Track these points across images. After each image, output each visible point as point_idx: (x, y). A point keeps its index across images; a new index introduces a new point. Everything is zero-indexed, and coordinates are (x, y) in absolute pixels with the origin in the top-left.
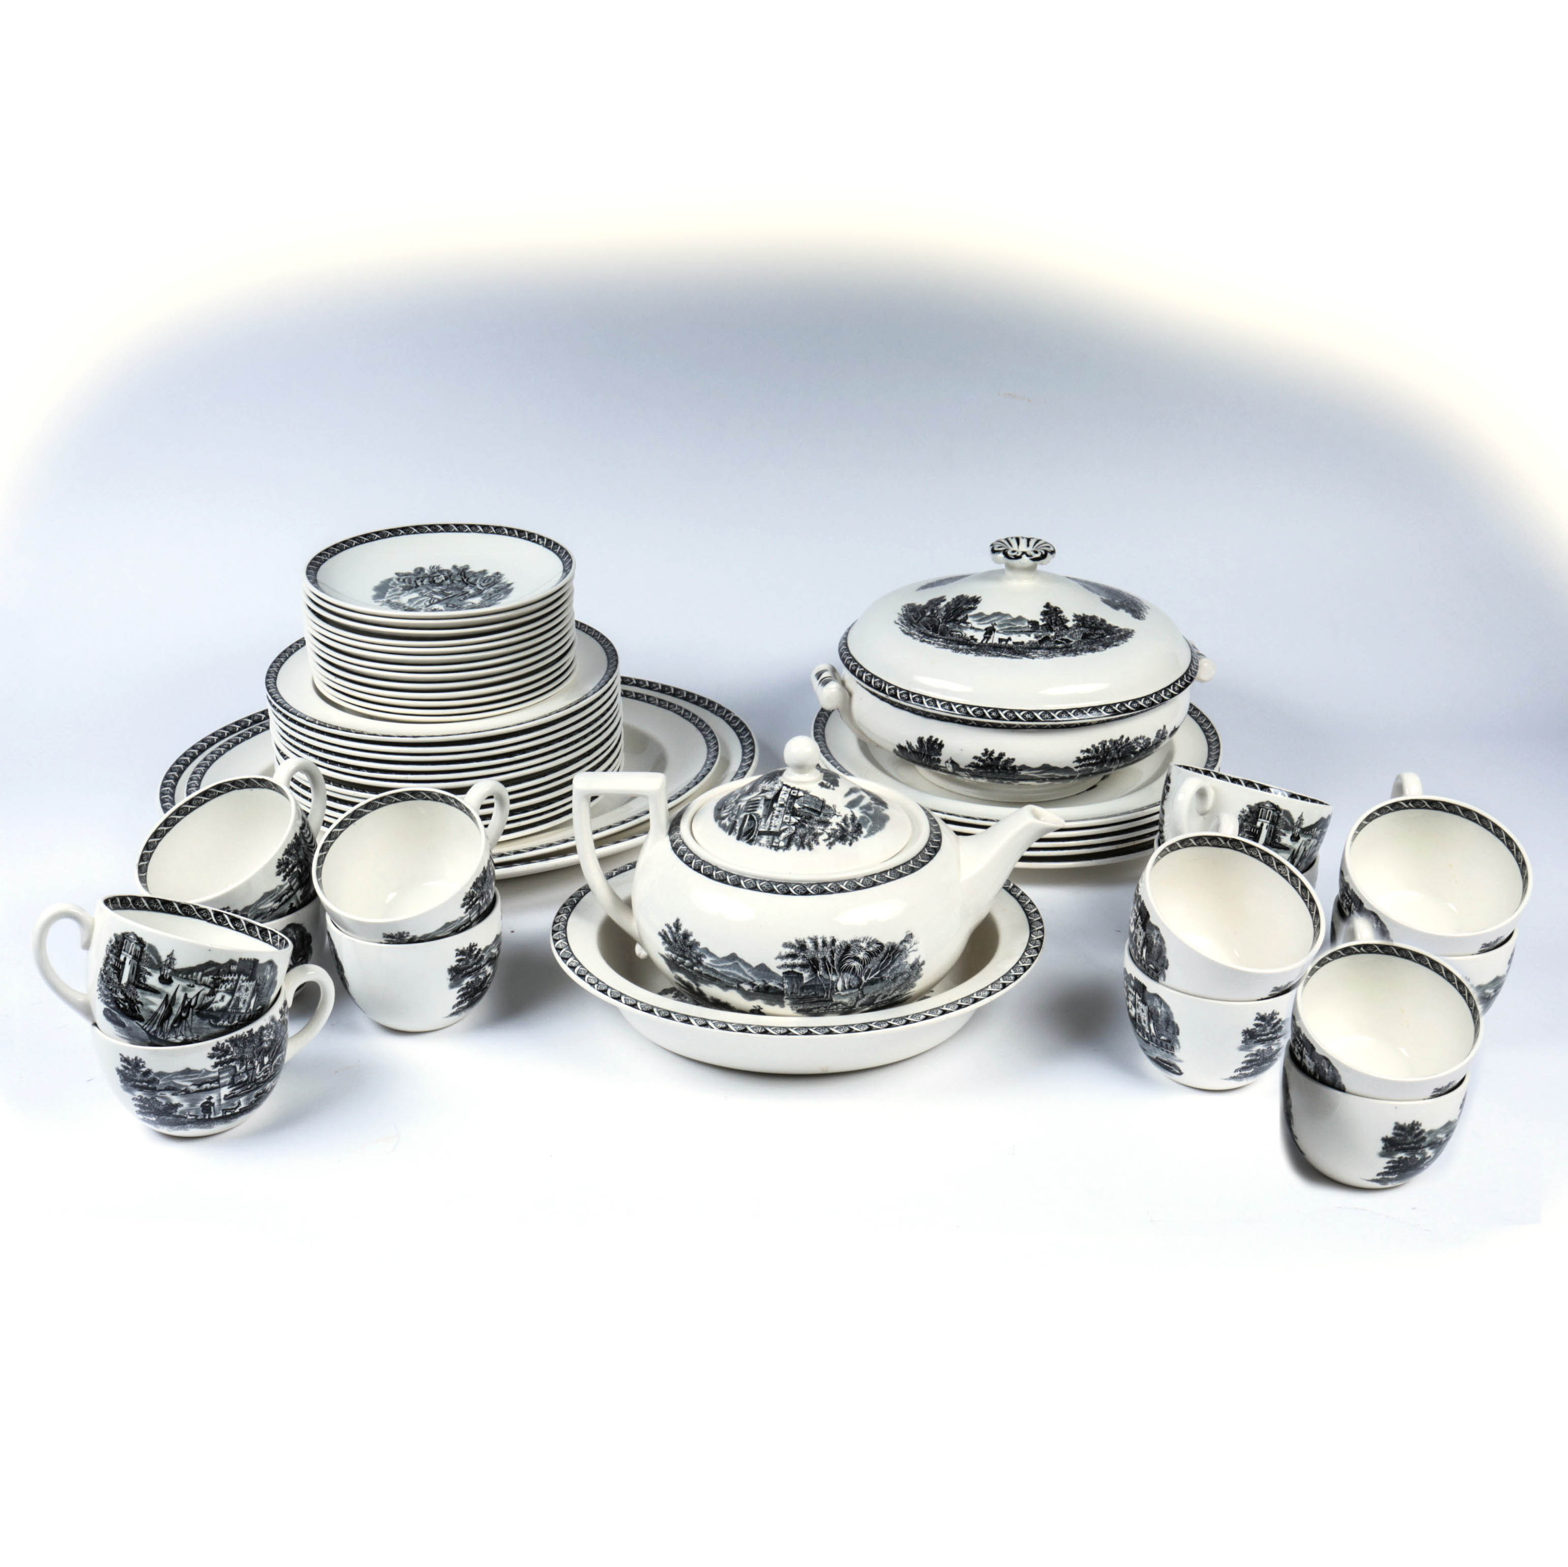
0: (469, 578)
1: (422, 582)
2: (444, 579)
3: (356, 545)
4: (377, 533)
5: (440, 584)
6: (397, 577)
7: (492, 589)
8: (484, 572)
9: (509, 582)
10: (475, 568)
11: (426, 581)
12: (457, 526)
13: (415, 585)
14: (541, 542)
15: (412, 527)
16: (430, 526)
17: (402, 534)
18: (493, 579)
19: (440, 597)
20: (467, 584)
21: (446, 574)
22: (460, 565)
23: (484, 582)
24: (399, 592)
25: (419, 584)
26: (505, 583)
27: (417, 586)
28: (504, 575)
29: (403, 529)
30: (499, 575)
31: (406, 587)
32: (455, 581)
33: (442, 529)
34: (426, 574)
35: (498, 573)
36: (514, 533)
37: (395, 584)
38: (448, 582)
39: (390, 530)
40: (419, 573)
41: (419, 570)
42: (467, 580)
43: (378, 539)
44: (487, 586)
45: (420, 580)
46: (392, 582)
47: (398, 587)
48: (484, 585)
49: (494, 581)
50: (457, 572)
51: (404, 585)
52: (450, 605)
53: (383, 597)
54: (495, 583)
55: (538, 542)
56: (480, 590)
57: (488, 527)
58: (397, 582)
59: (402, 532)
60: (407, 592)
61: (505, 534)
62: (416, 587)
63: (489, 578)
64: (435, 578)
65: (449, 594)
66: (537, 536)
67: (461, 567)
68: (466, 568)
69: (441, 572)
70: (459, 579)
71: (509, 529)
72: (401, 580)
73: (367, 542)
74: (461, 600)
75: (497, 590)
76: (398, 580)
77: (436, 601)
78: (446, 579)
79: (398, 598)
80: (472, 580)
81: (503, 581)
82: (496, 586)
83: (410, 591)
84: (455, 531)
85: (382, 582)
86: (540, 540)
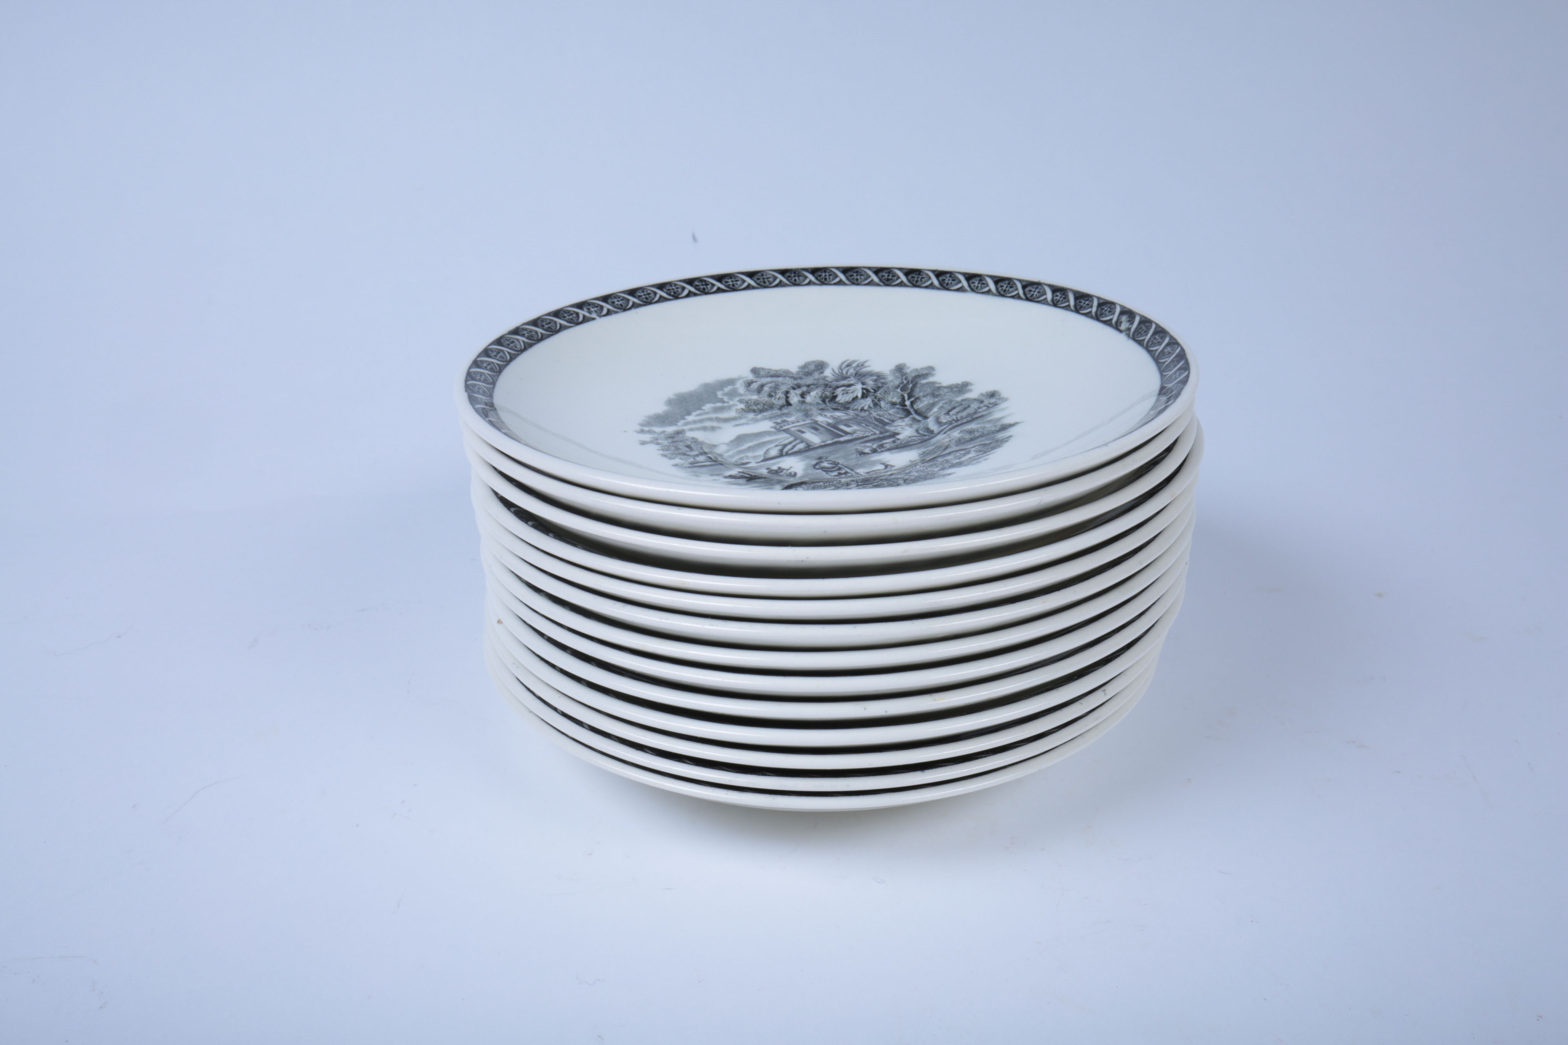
0: (918, 398)
1: (803, 395)
2: (860, 395)
3: (689, 295)
4: (751, 275)
5: (845, 407)
6: (751, 377)
7: (956, 434)
8: (963, 387)
9: (1007, 421)
10: (944, 377)
11: (813, 397)
12: (939, 274)
13: (782, 402)
14: (1123, 326)
15: (837, 268)
16: (878, 271)
17: (810, 283)
18: (975, 406)
19: (815, 439)
20: (908, 413)
21: (870, 383)
22: (914, 364)
23: (948, 413)
24: (732, 414)
25: (795, 398)
26: (1000, 419)
27: (788, 404)
28: (1005, 400)
29: (814, 271)
30: (993, 400)
31: (756, 403)
32: (882, 404)
33: (903, 278)
34: (824, 378)
35: (992, 395)
36: (1066, 298)
37: (733, 394)
38: (868, 402)
39: (783, 272)
40: (809, 374)
41: (812, 367)
42: (912, 403)
43: (749, 287)
44: (950, 423)
45: (799, 391)
46: (728, 389)
47: (735, 401)
48: (944, 419)
49: (976, 412)
50: (897, 382)
51: (755, 397)
52: (825, 464)
53: (673, 423)
54: (973, 418)
55: (1117, 327)
56: (932, 432)
57: (1009, 281)
58: (742, 390)
59: (811, 277)
60: (751, 415)
61: (1045, 302)
62: (781, 408)
63: (965, 405)
64: (839, 391)
65: (847, 433)
66: (1118, 310)
67: (916, 370)
68: (929, 371)
69: (860, 376)
70: (895, 400)
71: (1055, 290)
72: (755, 386)
73: (719, 290)
74: (862, 453)
75: (967, 437)
76: (749, 384)
77: (801, 446)
78: (864, 396)
79: (713, 429)
80: (919, 405)
81: (997, 415)
82: (972, 426)
83: (760, 416)
84: (931, 286)
85: (706, 386)
86: (1124, 318)
